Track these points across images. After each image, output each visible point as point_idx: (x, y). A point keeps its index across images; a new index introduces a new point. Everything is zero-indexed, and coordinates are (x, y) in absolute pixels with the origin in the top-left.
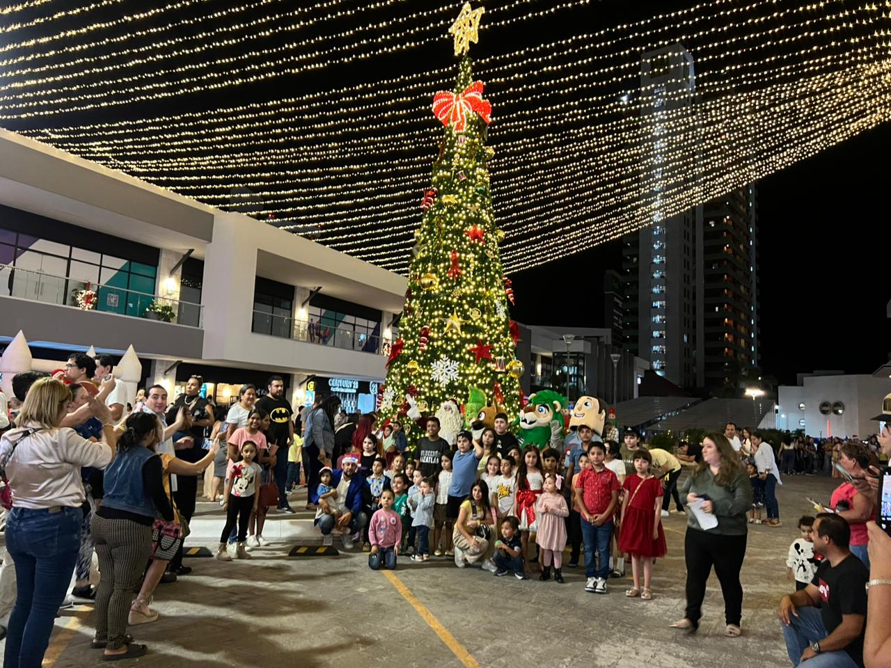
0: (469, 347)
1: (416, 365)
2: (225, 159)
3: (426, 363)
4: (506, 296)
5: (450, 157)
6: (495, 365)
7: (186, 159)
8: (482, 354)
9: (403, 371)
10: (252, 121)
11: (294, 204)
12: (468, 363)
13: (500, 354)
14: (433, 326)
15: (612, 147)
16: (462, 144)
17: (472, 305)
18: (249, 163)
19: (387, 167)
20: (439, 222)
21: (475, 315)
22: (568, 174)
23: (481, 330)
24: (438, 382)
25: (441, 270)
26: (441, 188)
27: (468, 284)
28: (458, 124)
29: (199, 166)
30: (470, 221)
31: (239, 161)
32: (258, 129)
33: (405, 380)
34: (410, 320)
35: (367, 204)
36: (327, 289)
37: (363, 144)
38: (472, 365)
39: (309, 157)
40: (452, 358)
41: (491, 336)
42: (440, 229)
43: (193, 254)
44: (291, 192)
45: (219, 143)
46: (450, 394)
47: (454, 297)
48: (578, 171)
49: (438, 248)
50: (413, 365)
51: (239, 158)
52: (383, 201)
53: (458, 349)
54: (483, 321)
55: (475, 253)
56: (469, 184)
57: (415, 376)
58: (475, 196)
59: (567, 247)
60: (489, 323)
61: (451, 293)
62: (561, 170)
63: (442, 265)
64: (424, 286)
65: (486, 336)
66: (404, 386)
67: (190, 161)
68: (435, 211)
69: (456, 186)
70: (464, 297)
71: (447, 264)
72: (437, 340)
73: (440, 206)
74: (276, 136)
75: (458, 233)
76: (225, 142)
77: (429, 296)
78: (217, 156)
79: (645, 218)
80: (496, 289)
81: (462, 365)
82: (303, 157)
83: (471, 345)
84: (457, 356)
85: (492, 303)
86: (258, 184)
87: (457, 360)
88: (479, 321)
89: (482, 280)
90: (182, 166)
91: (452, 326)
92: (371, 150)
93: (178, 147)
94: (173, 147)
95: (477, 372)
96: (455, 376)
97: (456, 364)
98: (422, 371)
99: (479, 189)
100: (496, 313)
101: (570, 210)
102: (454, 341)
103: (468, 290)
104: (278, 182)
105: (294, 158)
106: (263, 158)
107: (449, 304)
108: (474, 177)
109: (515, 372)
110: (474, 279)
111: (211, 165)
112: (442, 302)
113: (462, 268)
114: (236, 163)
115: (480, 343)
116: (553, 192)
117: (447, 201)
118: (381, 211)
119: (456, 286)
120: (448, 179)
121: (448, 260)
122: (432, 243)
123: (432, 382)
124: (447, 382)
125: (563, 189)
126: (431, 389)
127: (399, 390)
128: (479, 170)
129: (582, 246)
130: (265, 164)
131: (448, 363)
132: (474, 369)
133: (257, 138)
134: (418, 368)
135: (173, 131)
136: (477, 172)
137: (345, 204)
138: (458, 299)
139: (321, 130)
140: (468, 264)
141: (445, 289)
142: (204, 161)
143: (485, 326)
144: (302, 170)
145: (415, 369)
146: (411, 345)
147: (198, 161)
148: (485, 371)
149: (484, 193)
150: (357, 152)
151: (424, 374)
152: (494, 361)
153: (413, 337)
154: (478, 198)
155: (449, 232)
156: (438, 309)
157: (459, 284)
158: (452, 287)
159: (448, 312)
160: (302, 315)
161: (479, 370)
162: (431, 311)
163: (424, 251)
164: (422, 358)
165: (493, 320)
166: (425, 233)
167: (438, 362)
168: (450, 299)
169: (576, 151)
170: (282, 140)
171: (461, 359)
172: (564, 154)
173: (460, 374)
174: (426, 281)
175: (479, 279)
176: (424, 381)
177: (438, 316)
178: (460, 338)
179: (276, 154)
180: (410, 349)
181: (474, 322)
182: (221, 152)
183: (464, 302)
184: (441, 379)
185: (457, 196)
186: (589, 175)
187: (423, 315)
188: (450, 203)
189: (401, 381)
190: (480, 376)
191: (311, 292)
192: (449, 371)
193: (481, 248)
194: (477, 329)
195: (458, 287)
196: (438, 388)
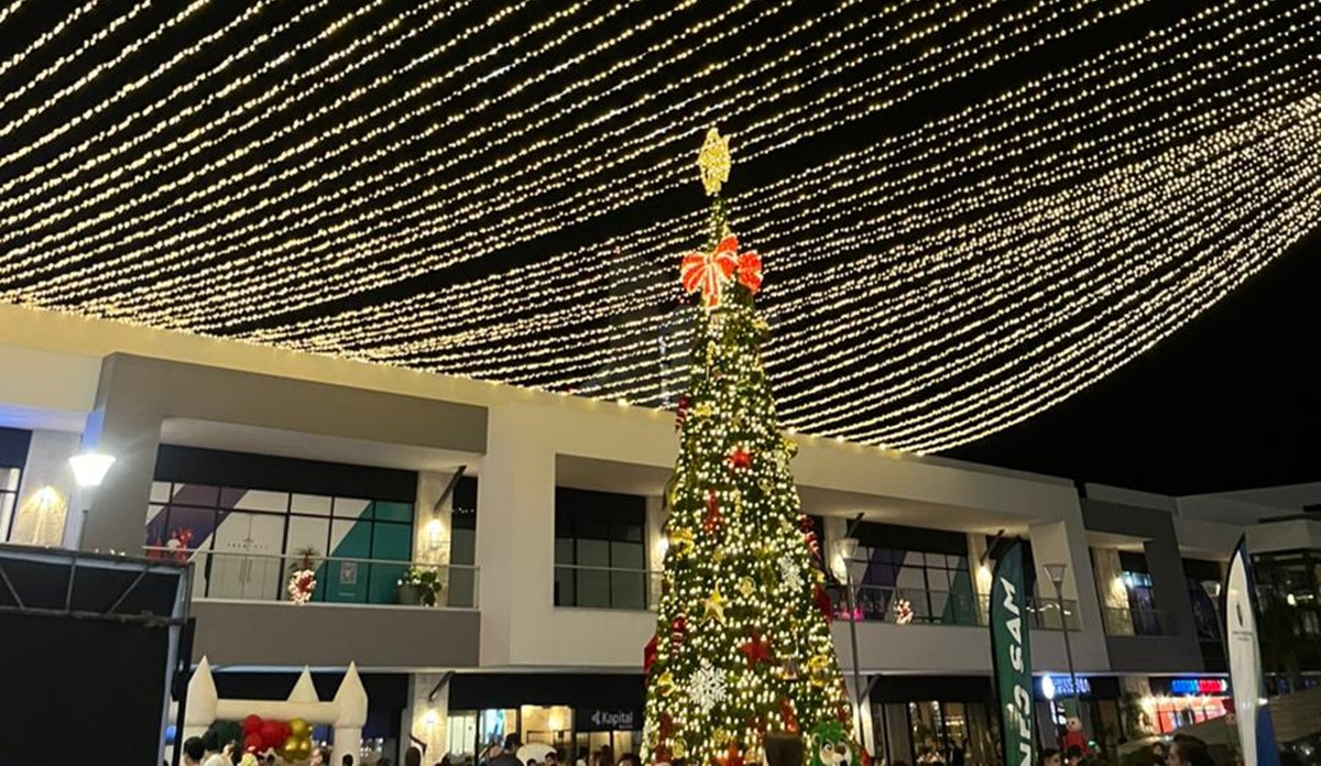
0: (740, 643)
1: (671, 680)
3: (683, 675)
5: (704, 345)
6: (783, 670)
12: (739, 670)
13: (791, 649)
14: (691, 613)
16: (718, 324)
17: (742, 572)
20: (691, 448)
21: (745, 586)
23: (756, 613)
24: (699, 706)
25: (698, 521)
26: (696, 391)
27: (735, 539)
28: (712, 297)
30: (732, 439)
34: (666, 603)
38: (746, 672)
40: (717, 664)
41: (772, 619)
42: (696, 456)
46: (717, 725)
47: (714, 563)
49: (694, 486)
50: (667, 679)
53: (723, 649)
54: (760, 597)
55: (742, 487)
56: (730, 384)
57: (671, 698)
58: (738, 400)
60: (770, 599)
61: (710, 556)
63: (699, 512)
65: (765, 621)
66: (660, 716)
69: (712, 388)
70: (728, 560)
71: (705, 509)
72: (696, 636)
73: (696, 420)
75: (718, 459)
77: (683, 562)
80: (780, 540)
81: (731, 674)
83: (744, 640)
84: (724, 659)
85: (775, 564)
87: (722, 666)
88: (753, 598)
89: (755, 531)
91: (711, 612)
94: (416, 329)
95: (754, 684)
96: (720, 693)
97: (722, 673)
98: (678, 689)
99: (741, 389)
100: (783, 581)
102: (718, 635)
103: (734, 549)
105: (572, 320)
106: (532, 325)
107: (708, 574)
108: (737, 372)
109: (817, 676)
110: (742, 531)
111: (469, 340)
112: (701, 572)
113: (724, 515)
115: (757, 634)
117: (702, 413)
119: (719, 543)
120: (703, 377)
121: (706, 503)
122: (687, 478)
123: (691, 707)
124: (711, 705)
126: (690, 718)
127: (655, 723)
131: (712, 672)
132: (748, 680)
133: (514, 306)
134: (674, 683)
138: (721, 567)
139: (590, 287)
140: (733, 506)
141: (703, 550)
142: (458, 338)
143: (764, 605)
145: (669, 687)
146: (667, 645)
147: (449, 340)
148: (768, 681)
151: (682, 694)
152: (778, 663)
153: (669, 633)
154: (744, 404)
155: (706, 459)
156: (695, 585)
157: (721, 540)
158: (712, 548)
159: (709, 588)
161: (756, 681)
162: (688, 588)
164: (679, 668)
165: (776, 592)
166: (680, 462)
167: (699, 673)
168: (710, 566)
170: (545, 303)
171: (729, 665)
173: (728, 691)
175: (749, 528)
176: (682, 706)
177: (697, 595)
178: (725, 630)
180: (666, 654)
181: (747, 600)
182: (475, 327)
183: (730, 568)
184: (703, 700)
185: (714, 404)
187: (679, 596)
188: (704, 417)
189: (657, 706)
190: (759, 690)
192: (713, 685)
193: (752, 478)
194: (751, 612)
195: (720, 546)
196: (701, 717)
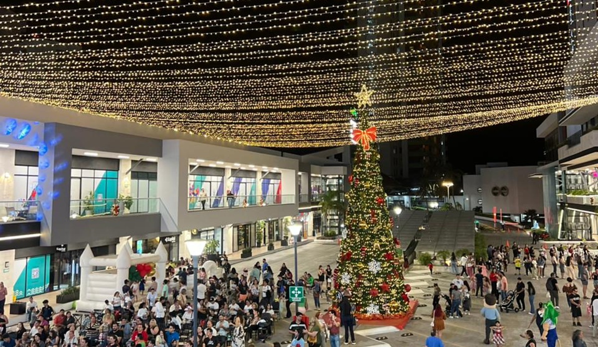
0: (383, 254)
1: (362, 264)
3: (366, 263)
5: (363, 162)
6: (393, 261)
8: (388, 257)
12: (383, 262)
14: (366, 245)
17: (382, 234)
20: (362, 194)
21: (383, 239)
24: (372, 272)
25: (367, 218)
27: (379, 225)
28: (366, 146)
30: (376, 194)
33: (356, 271)
38: (385, 262)
40: (377, 261)
42: (363, 199)
46: (378, 277)
47: (374, 231)
49: (364, 208)
50: (360, 264)
54: (387, 241)
55: (380, 209)
56: (374, 176)
57: (361, 269)
61: (372, 229)
65: (389, 248)
66: (355, 273)
69: (368, 177)
70: (378, 231)
71: (369, 215)
72: (369, 252)
75: (373, 200)
77: (362, 230)
81: (381, 263)
84: (379, 259)
87: (379, 261)
88: (385, 242)
89: (384, 222)
91: (377, 246)
96: (379, 269)
97: (379, 263)
98: (364, 266)
102: (377, 252)
103: (380, 227)
107: (372, 235)
110: (381, 222)
112: (369, 234)
113: (376, 217)
115: (387, 251)
119: (374, 226)
121: (369, 213)
122: (360, 204)
123: (370, 272)
124: (376, 271)
126: (370, 275)
127: (353, 275)
131: (375, 263)
132: (386, 264)
138: (376, 232)
140: (378, 215)
141: (370, 228)
145: (361, 266)
146: (356, 254)
148: (390, 265)
151: (365, 268)
153: (356, 250)
155: (368, 199)
156: (367, 237)
157: (376, 225)
159: (373, 239)
161: (388, 265)
162: (364, 238)
163: (356, 208)
164: (363, 261)
167: (371, 263)
168: (372, 232)
171: (381, 261)
173: (382, 268)
174: (362, 225)
176: (365, 272)
177: (368, 240)
178: (380, 251)
180: (356, 256)
183: (379, 233)
184: (373, 270)
185: (369, 182)
187: (361, 240)
188: (367, 187)
189: (353, 270)
190: (389, 267)
192: (376, 266)
194: (385, 246)
196: (373, 275)
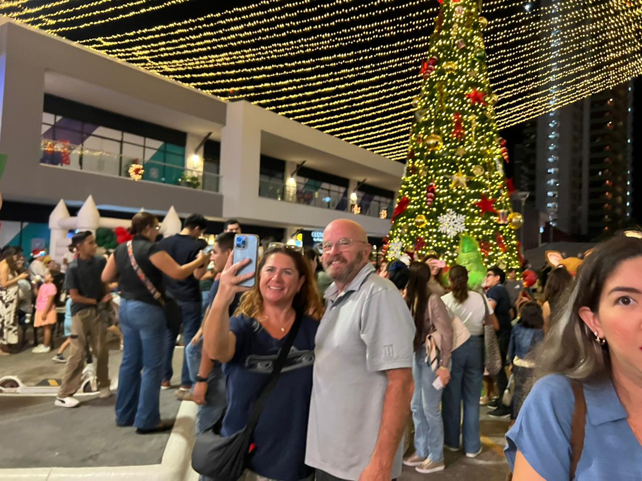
0: (473, 201)
1: (424, 219)
2: (237, 55)
3: (433, 217)
4: (501, 154)
5: (448, 27)
6: (497, 218)
7: (205, 57)
8: (487, 207)
9: (410, 224)
10: (260, 18)
11: (287, 93)
12: (473, 216)
13: (500, 207)
14: (438, 183)
15: (574, 23)
16: (459, 14)
17: (475, 162)
18: (256, 57)
19: (368, 54)
20: (440, 88)
21: (477, 171)
22: (525, 52)
23: (484, 186)
24: (445, 234)
25: (444, 132)
26: (441, 56)
27: (470, 143)
29: (216, 63)
30: (469, 84)
31: (247, 56)
32: (265, 26)
33: (412, 233)
34: (415, 178)
35: (346, 90)
36: (310, 162)
37: (352, 33)
38: (476, 218)
39: (305, 49)
40: (458, 212)
41: (492, 191)
42: (442, 94)
43: (211, 137)
44: (287, 82)
45: (233, 40)
46: (458, 244)
47: (458, 156)
48: (536, 49)
49: (441, 112)
50: (421, 218)
51: (248, 54)
52: (360, 86)
53: (462, 205)
54: (485, 177)
55: (476, 114)
56: (469, 51)
57: (422, 229)
58: (474, 62)
59: (510, 119)
60: (491, 179)
61: (454, 152)
62: (521, 49)
63: (445, 127)
64: (429, 146)
65: (488, 191)
66: (411, 238)
67: (209, 59)
68: (436, 78)
69: (455, 54)
70: (466, 155)
71: (449, 125)
72: (443, 195)
73: (441, 72)
74: (280, 31)
75: (461, 96)
76: (238, 39)
77: (433, 155)
78: (230, 53)
79: (585, 91)
80: (494, 148)
81: (468, 218)
82: (300, 49)
83: (476, 200)
84: (463, 210)
85: (492, 161)
86: (261, 77)
87: (463, 213)
88: (482, 177)
89: (483, 139)
90: (203, 65)
91: (458, 183)
92: (357, 39)
93: (201, 46)
94: (196, 47)
95: (481, 224)
96: (461, 228)
97: (462, 217)
98: (429, 224)
99: (478, 55)
100: (496, 170)
101: (520, 85)
102: (460, 196)
103: (470, 149)
104: (277, 74)
105: (292, 51)
106: (267, 52)
107: (453, 162)
108: (472, 44)
109: (514, 224)
110: (476, 139)
111: (225, 61)
112: (447, 161)
113: (465, 129)
114: (246, 59)
115: (484, 197)
116: (509, 70)
117: (449, 67)
118: (358, 94)
119: (460, 145)
120: (448, 48)
121: (451, 121)
122: (434, 107)
123: (440, 234)
124: (454, 234)
125: (518, 67)
126: (438, 240)
127: (407, 242)
128: (475, 38)
129: (523, 118)
130: (268, 57)
131: (455, 216)
132: (478, 221)
133: (263, 34)
134: (426, 221)
135: (196, 32)
136: (475, 39)
137: (329, 91)
138: (461, 158)
139: (317, 23)
140: (470, 124)
141: (449, 148)
142: (220, 58)
143: (487, 182)
144: (297, 61)
145: (423, 223)
146: (417, 201)
147: (215, 59)
148: (489, 223)
149: (481, 59)
150: (344, 41)
151: (432, 227)
152: (496, 215)
153: (418, 194)
154: (476, 64)
155: (451, 96)
156: (442, 167)
157: (462, 143)
158: (455, 147)
159: (453, 170)
160: (291, 183)
161: (483, 222)
162: (436, 169)
163: (426, 116)
164: (428, 213)
165: (493, 176)
166: (426, 98)
167: (445, 216)
168: (454, 157)
169: (540, 29)
170: (284, 34)
171: (467, 213)
172: (527, 33)
173: (466, 227)
174: (432, 142)
175: (480, 138)
176: (431, 234)
177: (442, 174)
178: (465, 194)
179: (278, 48)
180: (417, 205)
181: (478, 179)
182: (233, 49)
183: (467, 159)
184: (448, 231)
185: (457, 62)
186: (545, 52)
187: (428, 175)
188: (451, 69)
189: (408, 233)
190: (485, 227)
191: (298, 166)
192: (456, 223)
193: (481, 110)
194: (480, 185)
195: (461, 147)
196: (446, 240)
